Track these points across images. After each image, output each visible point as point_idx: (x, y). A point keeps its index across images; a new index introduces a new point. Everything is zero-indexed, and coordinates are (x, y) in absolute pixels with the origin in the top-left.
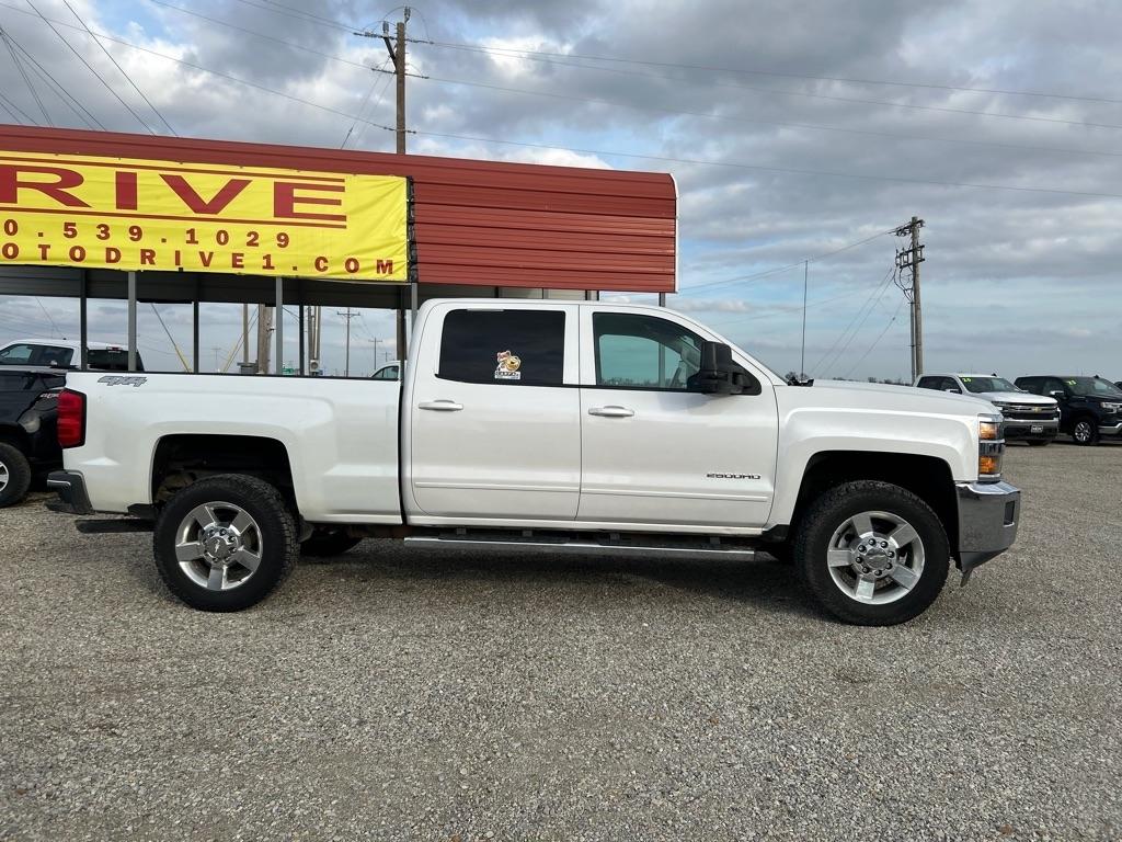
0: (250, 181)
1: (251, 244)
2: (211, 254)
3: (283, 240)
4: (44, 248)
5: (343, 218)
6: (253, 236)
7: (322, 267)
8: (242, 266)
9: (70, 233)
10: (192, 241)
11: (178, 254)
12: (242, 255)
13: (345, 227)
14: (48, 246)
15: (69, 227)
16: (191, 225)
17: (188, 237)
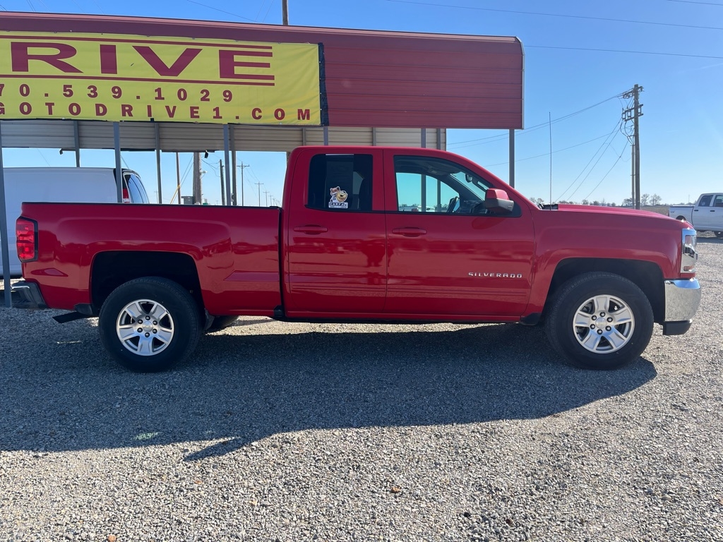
0: (201, 50)
1: (203, 99)
2: (174, 108)
3: (228, 96)
4: (50, 105)
5: (272, 78)
6: (205, 93)
7: (257, 116)
8: (198, 117)
9: (68, 93)
10: (160, 97)
11: (149, 107)
12: (198, 108)
13: (273, 84)
14: (53, 104)
15: (67, 88)
16: (158, 85)
17: (156, 94)
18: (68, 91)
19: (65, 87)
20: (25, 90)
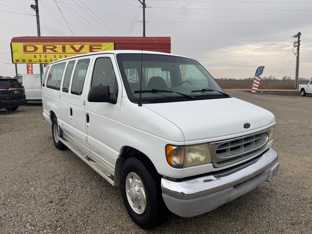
0: (85, 45)
4: (51, 60)
18: (55, 56)
20: (46, 57)
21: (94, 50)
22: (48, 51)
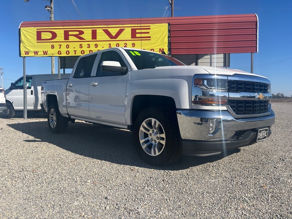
0: (125, 29)
1: (125, 46)
3: (134, 45)
4: (75, 51)
5: (150, 37)
6: (125, 44)
9: (81, 47)
13: (150, 40)
14: (76, 51)
15: (81, 45)
16: (109, 42)
17: (109, 46)
18: (81, 46)
19: (80, 45)
20: (68, 47)
21: (138, 35)
22: (71, 38)
